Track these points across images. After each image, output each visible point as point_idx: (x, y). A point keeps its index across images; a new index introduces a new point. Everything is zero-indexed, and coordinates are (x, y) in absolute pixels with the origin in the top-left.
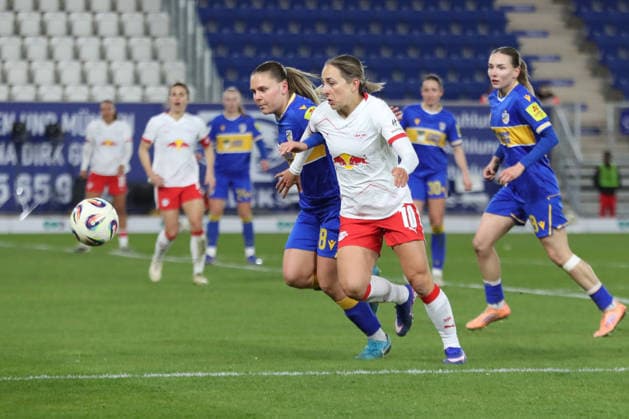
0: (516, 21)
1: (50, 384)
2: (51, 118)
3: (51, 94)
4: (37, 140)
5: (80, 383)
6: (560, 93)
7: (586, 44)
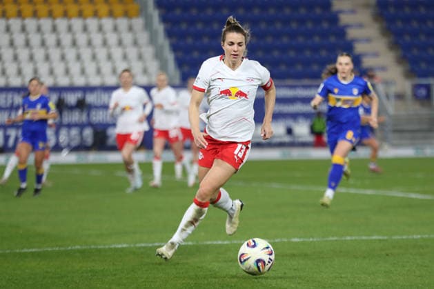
0: (352, 33)
1: (82, 252)
2: (79, 95)
3: (80, 81)
4: (71, 108)
5: (99, 251)
6: (380, 75)
7: (394, 46)
